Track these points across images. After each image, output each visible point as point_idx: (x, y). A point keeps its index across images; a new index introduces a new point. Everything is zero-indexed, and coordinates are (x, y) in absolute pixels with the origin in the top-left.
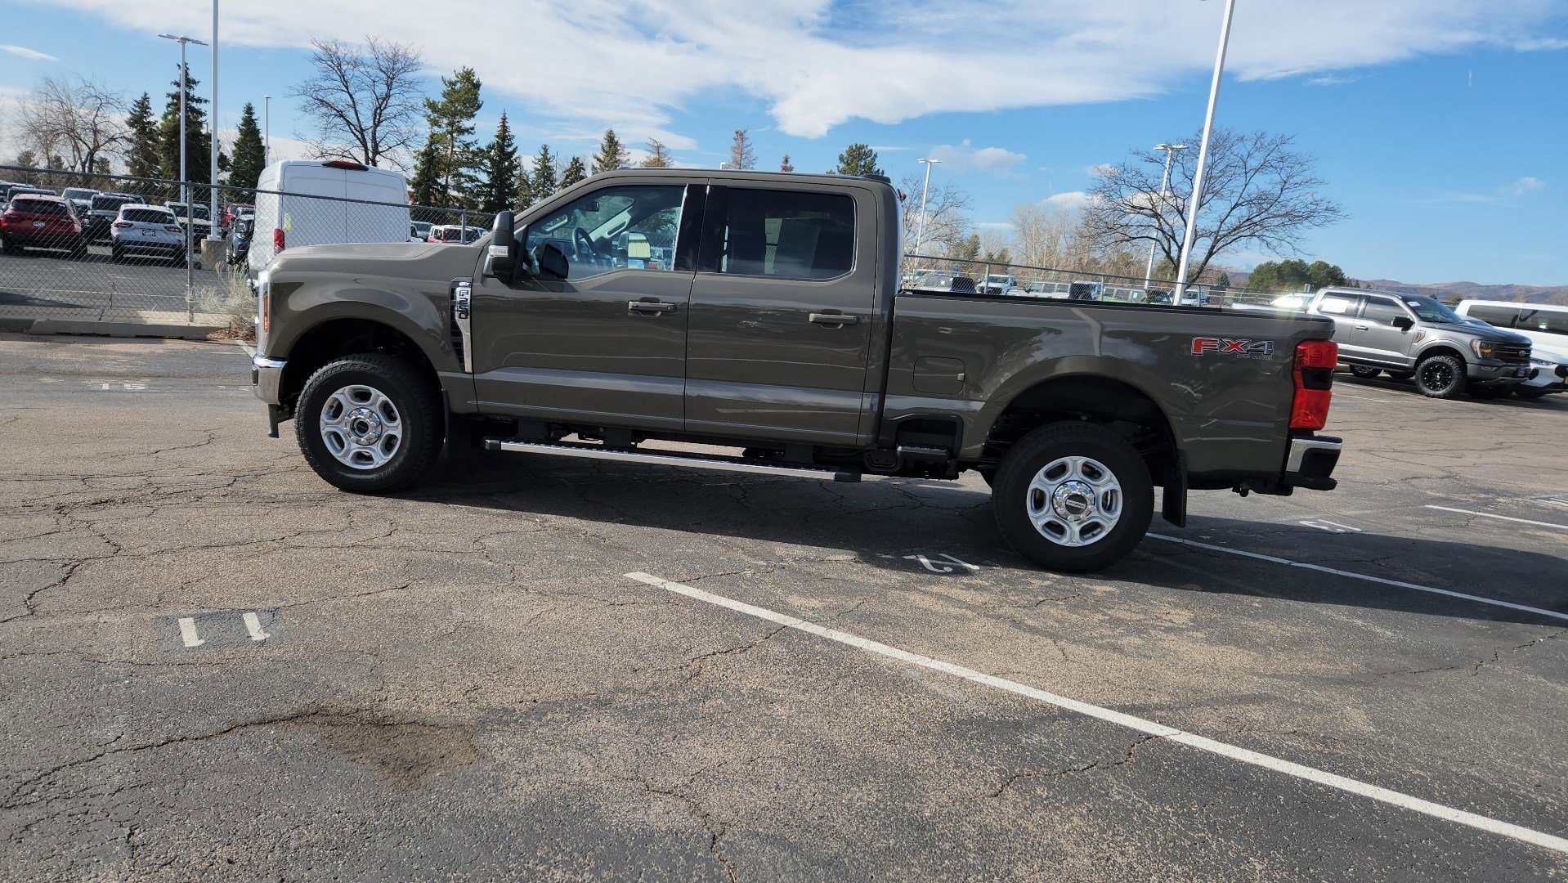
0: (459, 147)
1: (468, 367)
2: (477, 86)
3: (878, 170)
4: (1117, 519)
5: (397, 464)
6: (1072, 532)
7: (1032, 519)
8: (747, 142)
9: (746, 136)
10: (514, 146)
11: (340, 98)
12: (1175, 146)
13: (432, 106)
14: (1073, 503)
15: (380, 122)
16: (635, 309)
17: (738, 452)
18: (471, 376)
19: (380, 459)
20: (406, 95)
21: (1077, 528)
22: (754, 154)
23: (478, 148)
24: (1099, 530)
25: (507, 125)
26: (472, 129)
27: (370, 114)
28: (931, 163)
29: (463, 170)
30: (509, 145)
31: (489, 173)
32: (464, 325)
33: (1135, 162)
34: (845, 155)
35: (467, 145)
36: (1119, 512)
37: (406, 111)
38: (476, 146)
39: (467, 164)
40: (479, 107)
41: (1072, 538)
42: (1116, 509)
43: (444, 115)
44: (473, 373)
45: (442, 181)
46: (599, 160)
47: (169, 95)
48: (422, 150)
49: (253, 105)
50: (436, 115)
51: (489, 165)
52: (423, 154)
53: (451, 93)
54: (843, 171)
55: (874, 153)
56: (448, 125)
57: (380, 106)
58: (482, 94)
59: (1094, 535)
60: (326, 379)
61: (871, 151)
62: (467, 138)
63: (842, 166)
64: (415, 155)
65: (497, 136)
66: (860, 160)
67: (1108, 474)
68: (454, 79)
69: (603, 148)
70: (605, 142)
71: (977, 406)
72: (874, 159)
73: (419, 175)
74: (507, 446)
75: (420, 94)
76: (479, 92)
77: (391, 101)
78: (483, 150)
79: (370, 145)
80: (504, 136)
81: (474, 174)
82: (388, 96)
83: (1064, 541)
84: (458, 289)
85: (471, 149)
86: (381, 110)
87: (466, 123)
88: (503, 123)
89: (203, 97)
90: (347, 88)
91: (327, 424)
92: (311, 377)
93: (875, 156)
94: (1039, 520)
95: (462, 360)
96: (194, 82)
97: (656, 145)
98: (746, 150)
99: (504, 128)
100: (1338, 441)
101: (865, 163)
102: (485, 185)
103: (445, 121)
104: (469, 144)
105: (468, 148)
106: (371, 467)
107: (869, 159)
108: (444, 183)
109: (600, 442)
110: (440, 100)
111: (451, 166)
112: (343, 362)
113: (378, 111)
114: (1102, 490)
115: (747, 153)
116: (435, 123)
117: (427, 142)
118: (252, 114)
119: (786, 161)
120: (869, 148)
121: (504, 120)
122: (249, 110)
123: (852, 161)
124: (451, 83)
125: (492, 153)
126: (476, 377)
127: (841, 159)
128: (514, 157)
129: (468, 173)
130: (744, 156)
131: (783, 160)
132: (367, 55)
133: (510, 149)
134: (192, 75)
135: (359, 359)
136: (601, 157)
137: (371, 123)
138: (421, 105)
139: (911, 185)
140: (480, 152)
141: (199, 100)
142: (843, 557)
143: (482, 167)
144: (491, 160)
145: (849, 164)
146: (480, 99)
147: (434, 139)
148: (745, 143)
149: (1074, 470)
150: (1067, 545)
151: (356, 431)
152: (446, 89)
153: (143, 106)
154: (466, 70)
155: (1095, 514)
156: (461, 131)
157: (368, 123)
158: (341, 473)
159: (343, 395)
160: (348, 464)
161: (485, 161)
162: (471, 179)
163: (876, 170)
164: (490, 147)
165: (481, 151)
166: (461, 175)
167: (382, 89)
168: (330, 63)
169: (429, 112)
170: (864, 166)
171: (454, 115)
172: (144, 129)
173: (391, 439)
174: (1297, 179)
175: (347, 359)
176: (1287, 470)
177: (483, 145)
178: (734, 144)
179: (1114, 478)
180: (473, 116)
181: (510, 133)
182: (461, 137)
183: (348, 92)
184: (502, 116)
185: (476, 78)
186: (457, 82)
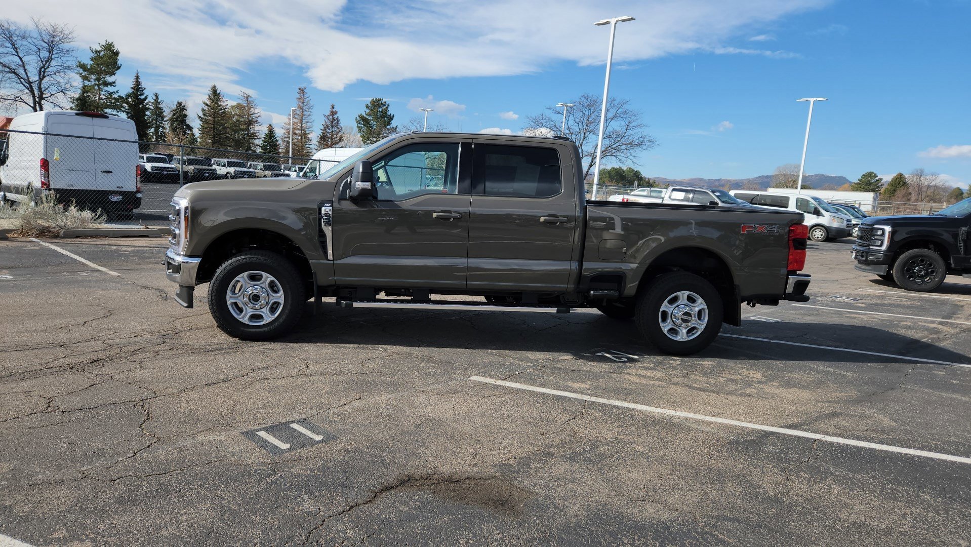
0: (104, 95)
1: (330, 257)
2: (117, 54)
3: (391, 114)
4: (705, 325)
5: (281, 320)
6: (682, 333)
7: (662, 327)
8: (306, 95)
9: (305, 91)
10: (145, 95)
11: (12, 60)
12: (569, 105)
13: (83, 66)
14: (685, 317)
15: (44, 77)
16: (438, 217)
17: (482, 299)
18: (332, 262)
19: (268, 318)
20: (64, 59)
21: (685, 331)
22: (312, 103)
23: (119, 96)
24: (696, 331)
25: (139, 80)
26: (114, 83)
27: (36, 72)
28: (427, 111)
30: (143, 94)
31: (128, 113)
32: (328, 231)
33: (548, 113)
34: (370, 105)
35: (111, 94)
36: (706, 320)
37: (64, 69)
38: (118, 94)
39: (111, 107)
40: (119, 68)
41: (682, 336)
42: (704, 319)
43: (92, 73)
44: (333, 260)
46: (207, 104)
48: (77, 96)
50: (86, 73)
51: (127, 107)
52: (77, 100)
53: (97, 58)
54: (369, 115)
55: (387, 104)
56: (95, 80)
57: (44, 65)
58: (121, 59)
59: (693, 334)
60: (232, 268)
61: (385, 102)
62: (110, 89)
63: (368, 111)
64: (71, 100)
65: (133, 88)
66: (379, 108)
67: (700, 300)
68: (99, 49)
69: (209, 97)
70: (210, 93)
71: (634, 266)
72: (387, 108)
74: (356, 304)
75: (74, 59)
76: (119, 58)
77: (53, 63)
78: (123, 98)
79: (36, 93)
80: (137, 88)
82: (50, 59)
83: (678, 338)
84: (323, 208)
85: (113, 96)
86: (45, 69)
87: (110, 79)
88: (137, 79)
90: (17, 52)
91: (231, 297)
92: (220, 267)
93: (388, 105)
94: (665, 327)
95: (326, 252)
98: (306, 100)
99: (138, 83)
100: (809, 276)
101: (382, 109)
103: (93, 77)
104: (112, 93)
105: (111, 96)
106: (262, 323)
107: (384, 107)
109: (409, 298)
110: (89, 62)
112: (243, 257)
113: (43, 69)
114: (697, 309)
115: (308, 101)
116: (85, 78)
117: (80, 91)
119: (333, 107)
120: (384, 100)
121: (137, 77)
123: (374, 108)
124: (96, 51)
125: (130, 100)
126: (335, 262)
127: (367, 107)
128: (145, 102)
130: (305, 104)
131: (331, 107)
132: (32, 31)
133: (143, 97)
135: (255, 254)
136: (208, 102)
137: (37, 78)
138: (75, 66)
139: (416, 124)
140: (120, 99)
142: (566, 357)
143: (122, 109)
144: (129, 104)
145: (372, 110)
146: (119, 62)
147: (85, 89)
148: (305, 96)
149: (683, 299)
150: (681, 340)
151: (252, 301)
152: (92, 55)
154: (107, 43)
155: (694, 322)
156: (106, 84)
157: (34, 78)
158: (242, 329)
159: (243, 278)
160: (246, 323)
161: (125, 105)
163: (389, 114)
164: (128, 96)
165: (121, 97)
167: (45, 54)
168: (3, 35)
169: (81, 71)
170: (382, 112)
171: (99, 73)
173: (277, 304)
174: (634, 124)
175: (246, 255)
176: (786, 292)
177: (123, 94)
178: (298, 96)
179: (703, 302)
180: (114, 74)
181: (142, 86)
182: (106, 88)
183: (18, 56)
184: (136, 75)
185: (116, 48)
186: (101, 51)
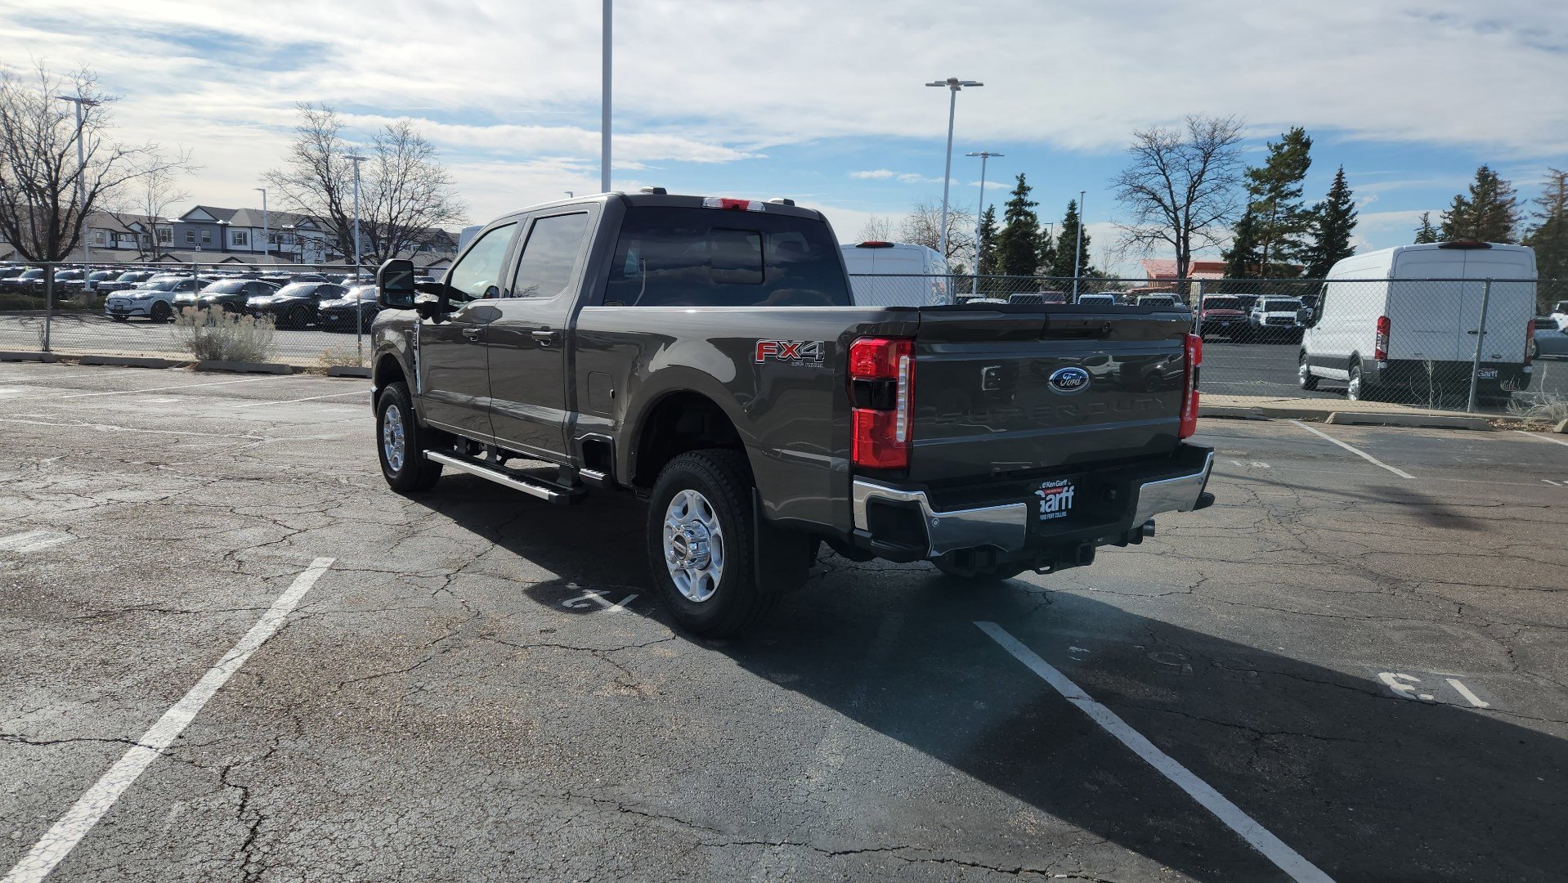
0: (1282, 213)
2: (1307, 145)
4: (723, 573)
5: (404, 468)
6: (694, 582)
7: (667, 563)
10: (1350, 203)
11: (1156, 183)
13: (1255, 174)
14: (678, 546)
15: (1193, 199)
19: (399, 464)
20: (1226, 168)
21: (697, 579)
23: (1303, 211)
25: (1343, 181)
26: (1300, 190)
27: (1184, 194)
29: (1286, 236)
30: (1346, 203)
31: (1317, 236)
35: (1291, 209)
36: (723, 563)
37: (1223, 184)
38: (1301, 208)
39: (1290, 230)
40: (1308, 166)
41: (694, 590)
42: (720, 559)
43: (1267, 182)
45: (1259, 250)
47: (1006, 204)
48: (1239, 220)
49: (1076, 202)
50: (1257, 183)
51: (1318, 226)
52: (1240, 225)
53: (1277, 158)
56: (1270, 191)
57: (1195, 183)
58: (1312, 152)
62: (1292, 202)
64: (1232, 227)
65: (1331, 195)
67: (713, 516)
68: (1281, 142)
69: (1472, 188)
70: (1476, 183)
73: (1235, 246)
74: (430, 456)
75: (1240, 165)
76: (1309, 150)
77: (1205, 177)
78: (1311, 212)
79: (1182, 223)
80: (1339, 191)
81: (1297, 239)
82: (1203, 172)
83: (689, 593)
85: (1297, 211)
86: (1195, 187)
87: (1293, 186)
88: (1339, 179)
89: (1034, 201)
90: (1164, 171)
94: (672, 564)
96: (1029, 189)
97: (1558, 176)
99: (1340, 185)
102: (1312, 249)
103: (1267, 187)
104: (1294, 207)
105: (1293, 212)
106: (397, 470)
108: (1262, 252)
110: (1263, 167)
111: (1274, 234)
112: (388, 388)
113: (1193, 188)
114: (711, 535)
116: (1255, 191)
117: (1244, 211)
118: (1075, 209)
121: (1340, 175)
122: (1072, 206)
124: (1278, 148)
125: (1323, 212)
128: (1351, 214)
129: (1291, 239)
132: (1186, 138)
133: (1346, 207)
134: (1027, 183)
135: (395, 388)
137: (1184, 203)
138: (1241, 176)
140: (1307, 215)
141: (1031, 204)
143: (1309, 230)
144: (1321, 220)
146: (1310, 157)
147: (1252, 208)
149: (693, 508)
150: (692, 599)
152: (1271, 154)
153: (989, 216)
154: (1294, 130)
155: (708, 563)
156: (1286, 197)
157: (1181, 201)
158: (390, 473)
159: (389, 412)
160: (392, 467)
161: (1314, 223)
162: (1294, 244)
164: (1318, 208)
165: (1306, 213)
166: (1285, 242)
167: (1197, 166)
168: (1149, 151)
169: (1250, 181)
171: (1278, 180)
172: (988, 235)
173: (402, 448)
177: (1309, 206)
179: (718, 521)
180: (1302, 177)
181: (1346, 189)
182: (1286, 202)
183: (1164, 174)
184: (1338, 172)
185: (1305, 136)
186: (1283, 145)
